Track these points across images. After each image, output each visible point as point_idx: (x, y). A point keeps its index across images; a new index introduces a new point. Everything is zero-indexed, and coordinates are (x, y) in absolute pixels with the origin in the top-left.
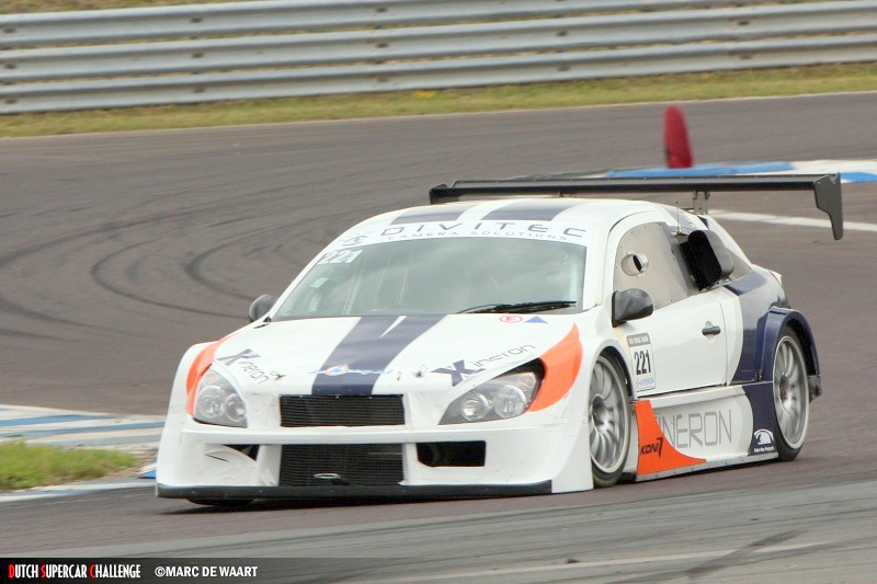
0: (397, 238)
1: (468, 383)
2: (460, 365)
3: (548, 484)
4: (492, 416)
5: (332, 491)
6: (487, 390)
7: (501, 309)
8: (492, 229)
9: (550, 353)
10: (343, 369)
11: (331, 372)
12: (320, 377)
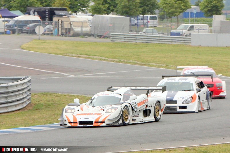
0: (169, 82)
1: (184, 99)
2: (183, 97)
3: (194, 111)
4: (187, 103)
5: (169, 112)
6: (186, 100)
7: (184, 90)
8: (180, 81)
9: (193, 96)
10: (169, 98)
11: (167, 98)
12: (166, 98)
